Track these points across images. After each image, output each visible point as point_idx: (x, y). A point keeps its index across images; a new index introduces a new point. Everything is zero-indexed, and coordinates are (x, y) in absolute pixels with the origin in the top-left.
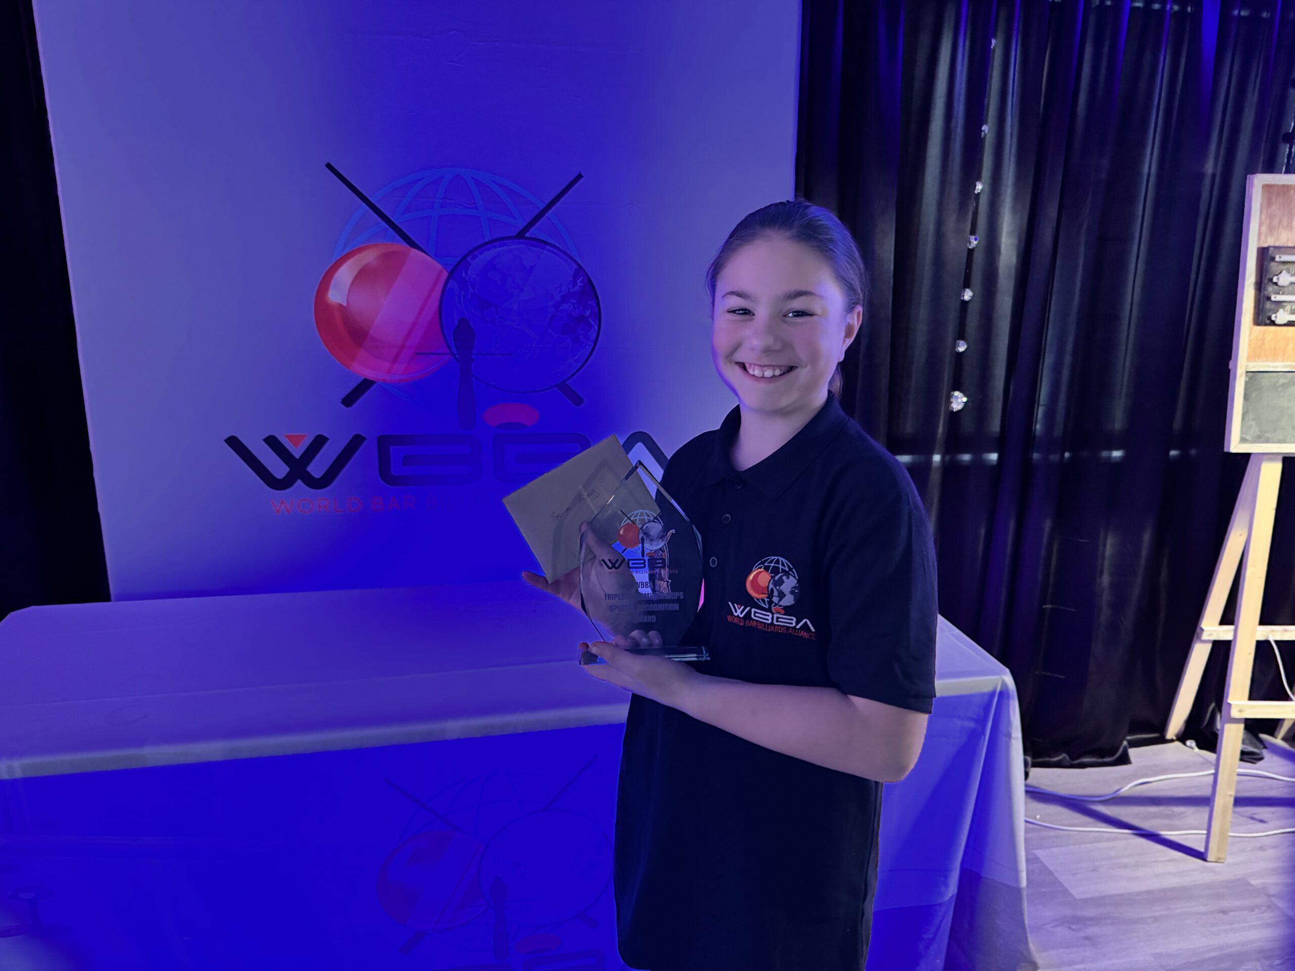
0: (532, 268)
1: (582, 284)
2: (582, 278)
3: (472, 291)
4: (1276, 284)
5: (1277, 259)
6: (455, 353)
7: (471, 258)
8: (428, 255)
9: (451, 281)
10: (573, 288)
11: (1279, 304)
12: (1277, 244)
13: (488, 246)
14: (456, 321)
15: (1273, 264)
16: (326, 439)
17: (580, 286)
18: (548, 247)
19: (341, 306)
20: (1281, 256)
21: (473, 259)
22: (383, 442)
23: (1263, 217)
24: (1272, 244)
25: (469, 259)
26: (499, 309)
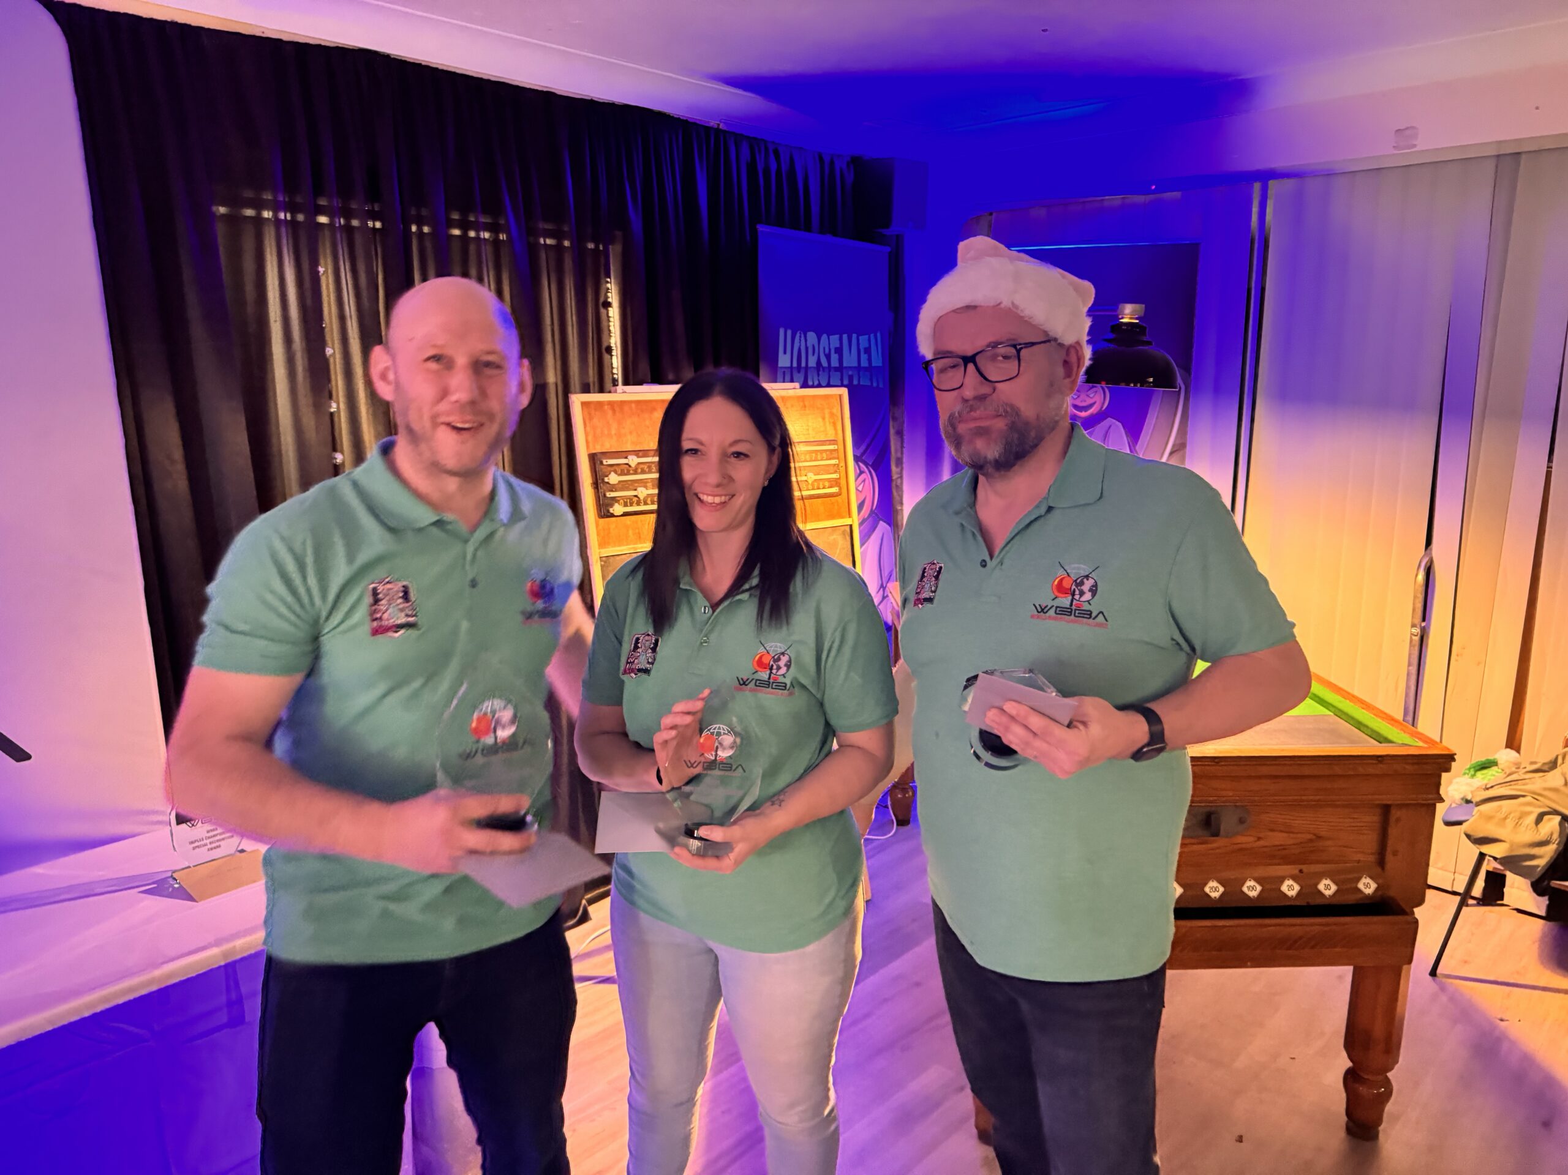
4: (608, 483)
5: (604, 463)
11: (614, 500)
12: (603, 450)
15: (602, 467)
20: (608, 460)
23: (588, 429)
24: (599, 451)
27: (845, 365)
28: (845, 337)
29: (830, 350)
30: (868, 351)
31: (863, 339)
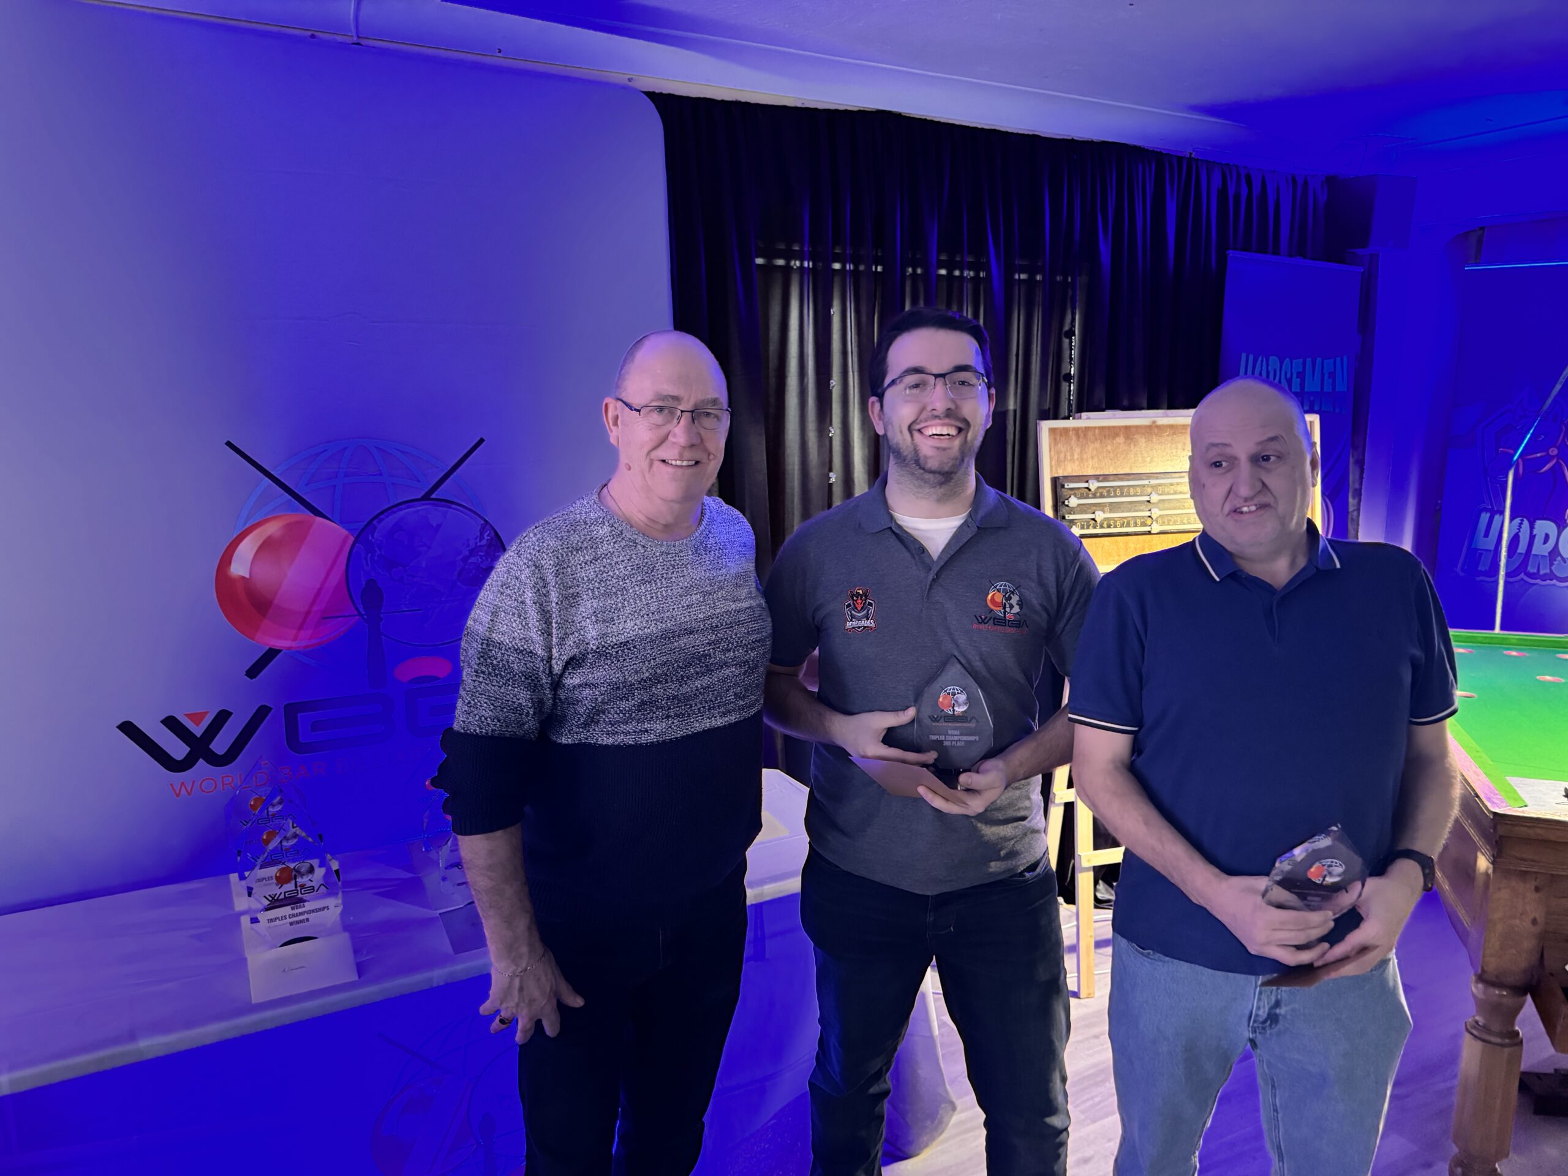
0: (439, 526)
1: (489, 538)
2: (488, 532)
3: (379, 552)
4: (1067, 506)
5: (1066, 486)
6: (364, 613)
7: (377, 522)
8: (335, 523)
9: (357, 544)
10: (480, 541)
11: (1072, 522)
12: (1066, 474)
13: (395, 509)
14: (364, 583)
15: (1063, 490)
16: (230, 714)
17: (488, 540)
18: (453, 506)
19: (243, 578)
20: (1069, 484)
21: (379, 522)
22: (291, 711)
23: (1052, 453)
24: (1061, 475)
25: (375, 522)
26: (407, 568)
27: (1306, 389)
28: (1309, 361)
29: (1292, 374)
30: (1332, 375)
31: (1329, 363)
